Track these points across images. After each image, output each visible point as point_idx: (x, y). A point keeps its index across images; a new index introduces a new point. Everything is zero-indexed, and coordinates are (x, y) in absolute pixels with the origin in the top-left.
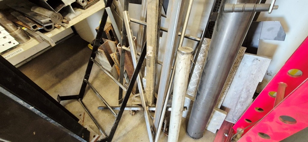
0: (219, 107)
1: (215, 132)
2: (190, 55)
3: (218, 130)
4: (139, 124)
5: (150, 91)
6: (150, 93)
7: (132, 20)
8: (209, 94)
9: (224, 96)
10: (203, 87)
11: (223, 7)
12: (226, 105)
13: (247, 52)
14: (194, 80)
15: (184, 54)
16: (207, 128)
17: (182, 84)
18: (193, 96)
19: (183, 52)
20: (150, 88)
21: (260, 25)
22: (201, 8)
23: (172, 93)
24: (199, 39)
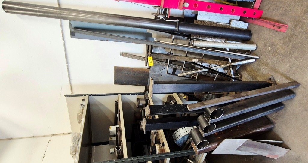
0: (229, 25)
2: (194, 41)
3: (245, 22)
4: (246, 71)
5: (218, 62)
6: (220, 62)
7: (182, 72)
9: (221, 23)
12: (228, 22)
13: (196, 19)
15: (194, 43)
16: (245, 29)
20: (216, 62)
24: (190, 39)
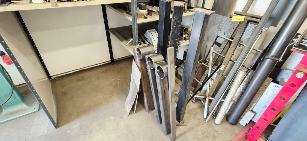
1: (244, 125)
2: (246, 72)
3: (247, 124)
4: (197, 108)
8: (249, 93)
9: (255, 103)
10: (247, 90)
11: (265, 57)
12: (253, 110)
13: (273, 81)
14: (239, 91)
15: (243, 71)
16: (239, 122)
17: (237, 84)
18: (235, 101)
19: (243, 70)
21: (282, 71)
22: (253, 56)
23: (229, 90)
24: (249, 68)
